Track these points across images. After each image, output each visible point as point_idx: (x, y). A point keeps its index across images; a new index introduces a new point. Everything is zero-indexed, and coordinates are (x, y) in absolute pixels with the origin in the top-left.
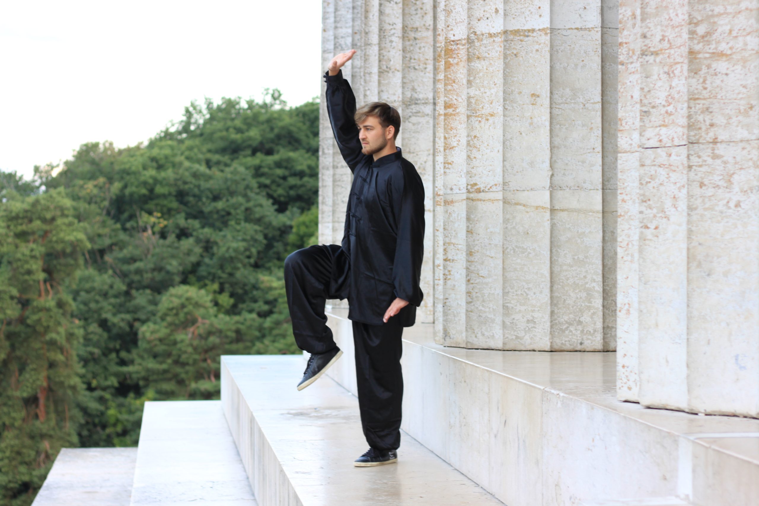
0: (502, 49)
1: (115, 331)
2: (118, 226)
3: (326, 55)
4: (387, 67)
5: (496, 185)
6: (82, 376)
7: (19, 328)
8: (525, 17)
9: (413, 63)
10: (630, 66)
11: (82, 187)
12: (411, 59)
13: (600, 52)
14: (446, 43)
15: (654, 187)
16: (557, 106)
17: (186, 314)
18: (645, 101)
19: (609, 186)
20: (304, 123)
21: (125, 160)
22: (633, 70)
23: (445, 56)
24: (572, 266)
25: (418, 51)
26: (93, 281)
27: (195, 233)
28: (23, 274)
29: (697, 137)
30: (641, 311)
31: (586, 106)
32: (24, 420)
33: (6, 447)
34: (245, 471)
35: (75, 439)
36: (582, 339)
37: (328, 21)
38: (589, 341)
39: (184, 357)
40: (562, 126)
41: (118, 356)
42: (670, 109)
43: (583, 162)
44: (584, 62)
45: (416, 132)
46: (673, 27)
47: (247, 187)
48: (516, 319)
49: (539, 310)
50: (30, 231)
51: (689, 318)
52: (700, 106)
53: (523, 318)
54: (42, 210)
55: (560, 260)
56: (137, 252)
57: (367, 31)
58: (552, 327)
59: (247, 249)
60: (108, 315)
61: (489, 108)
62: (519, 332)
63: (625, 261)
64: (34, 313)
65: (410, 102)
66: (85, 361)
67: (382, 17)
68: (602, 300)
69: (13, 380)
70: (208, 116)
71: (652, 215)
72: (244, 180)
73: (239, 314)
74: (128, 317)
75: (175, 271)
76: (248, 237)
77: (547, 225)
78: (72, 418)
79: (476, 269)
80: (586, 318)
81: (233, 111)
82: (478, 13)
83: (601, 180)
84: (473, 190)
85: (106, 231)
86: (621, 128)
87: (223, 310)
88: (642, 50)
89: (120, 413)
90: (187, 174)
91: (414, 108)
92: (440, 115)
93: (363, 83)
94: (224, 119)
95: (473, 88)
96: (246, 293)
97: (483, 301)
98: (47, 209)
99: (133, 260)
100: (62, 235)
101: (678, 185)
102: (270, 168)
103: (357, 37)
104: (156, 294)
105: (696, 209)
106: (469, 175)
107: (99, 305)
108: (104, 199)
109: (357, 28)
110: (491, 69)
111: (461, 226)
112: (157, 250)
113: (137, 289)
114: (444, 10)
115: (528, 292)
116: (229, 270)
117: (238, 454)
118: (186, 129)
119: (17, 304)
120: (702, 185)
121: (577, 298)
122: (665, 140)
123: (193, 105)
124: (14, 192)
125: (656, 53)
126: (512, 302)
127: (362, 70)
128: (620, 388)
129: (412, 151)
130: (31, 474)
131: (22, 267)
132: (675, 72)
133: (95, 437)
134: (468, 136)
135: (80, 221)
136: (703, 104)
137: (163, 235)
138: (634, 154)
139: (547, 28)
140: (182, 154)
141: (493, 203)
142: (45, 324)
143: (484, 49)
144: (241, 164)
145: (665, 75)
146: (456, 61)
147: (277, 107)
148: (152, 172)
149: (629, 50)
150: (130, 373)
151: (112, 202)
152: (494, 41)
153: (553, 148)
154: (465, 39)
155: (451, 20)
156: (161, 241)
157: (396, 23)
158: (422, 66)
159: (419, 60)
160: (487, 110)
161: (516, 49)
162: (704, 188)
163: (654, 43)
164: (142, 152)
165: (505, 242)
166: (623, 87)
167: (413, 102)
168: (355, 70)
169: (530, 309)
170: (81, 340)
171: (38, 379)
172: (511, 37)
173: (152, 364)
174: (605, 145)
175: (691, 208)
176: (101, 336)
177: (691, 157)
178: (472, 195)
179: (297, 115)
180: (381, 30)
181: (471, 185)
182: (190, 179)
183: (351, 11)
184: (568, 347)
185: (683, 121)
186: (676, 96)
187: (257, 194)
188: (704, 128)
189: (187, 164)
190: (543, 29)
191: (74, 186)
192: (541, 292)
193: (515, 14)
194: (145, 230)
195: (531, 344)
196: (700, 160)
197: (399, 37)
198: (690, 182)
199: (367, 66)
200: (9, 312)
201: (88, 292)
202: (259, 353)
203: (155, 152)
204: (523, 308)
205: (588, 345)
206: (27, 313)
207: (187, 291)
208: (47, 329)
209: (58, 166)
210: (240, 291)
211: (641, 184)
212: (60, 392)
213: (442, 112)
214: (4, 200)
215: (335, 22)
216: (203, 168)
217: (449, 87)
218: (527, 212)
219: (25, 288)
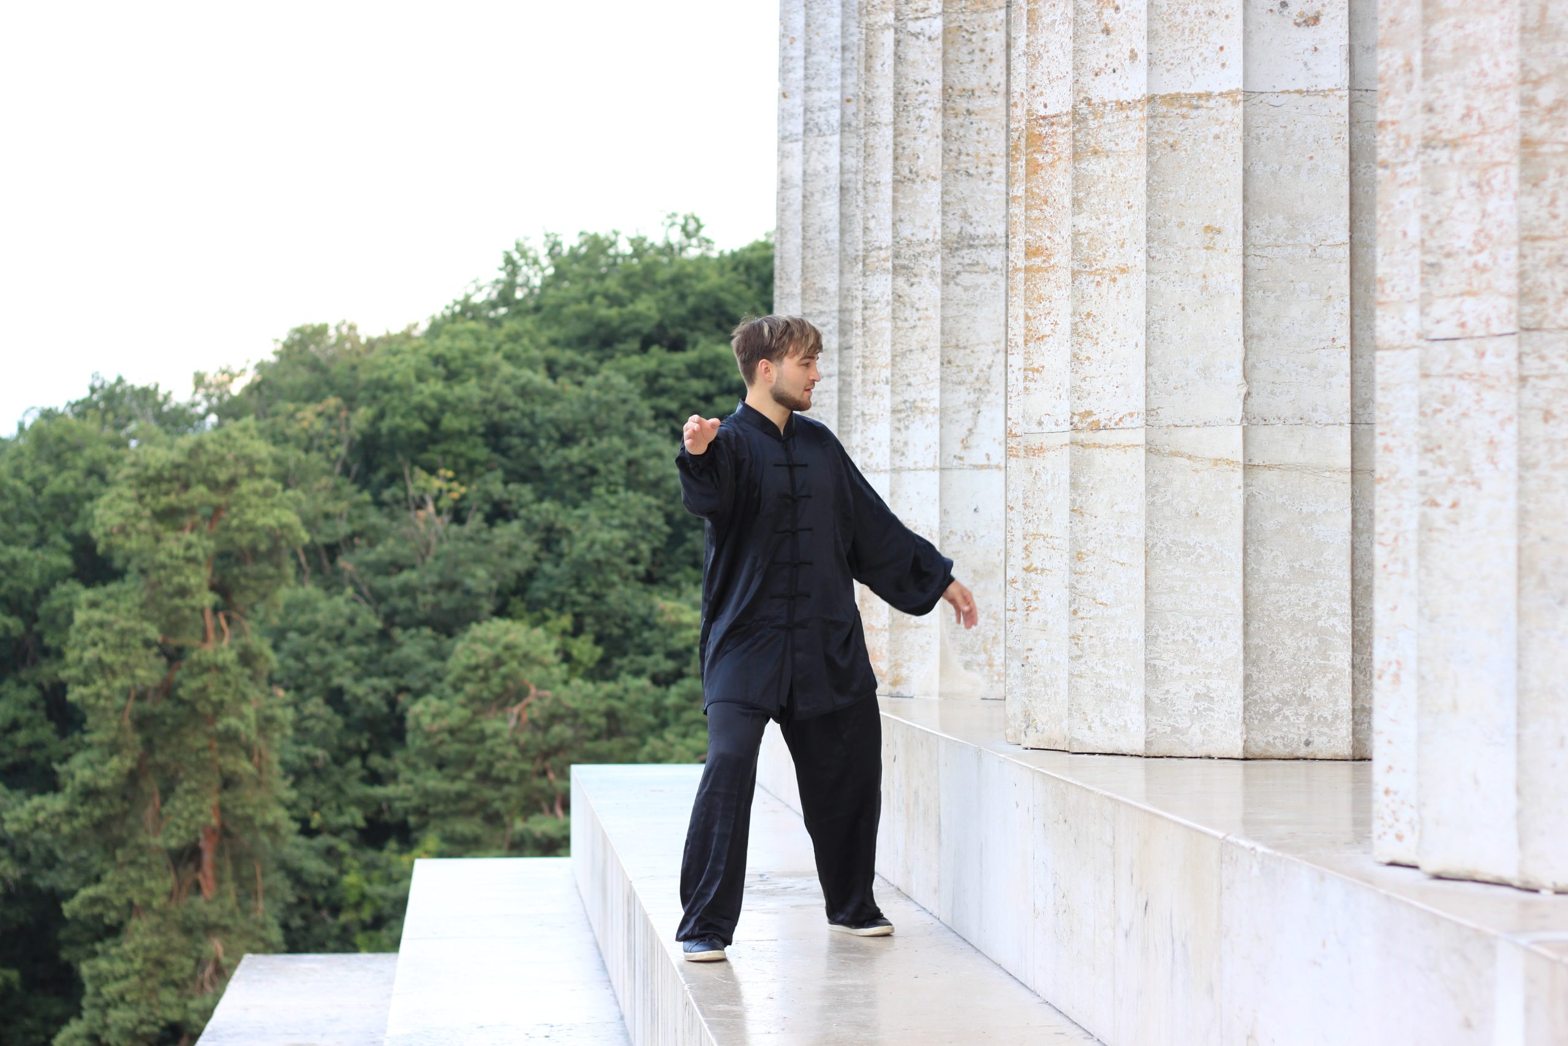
0: (1144, 134)
1: (358, 713)
2: (366, 496)
3: (788, 146)
4: (911, 172)
5: (1131, 415)
6: (290, 806)
7: (163, 706)
8: (1192, 69)
9: (964, 163)
10: (1400, 170)
11: (291, 416)
12: (960, 154)
13: (1347, 140)
14: (1029, 121)
15: (1449, 422)
16: (1258, 253)
17: (505, 677)
18: (1432, 243)
19: (1365, 418)
20: (749, 286)
21: (381, 361)
22: (1407, 178)
23: (1027, 148)
24: (1289, 583)
25: (976, 137)
26: (315, 610)
27: (523, 512)
28: (171, 596)
29: (1538, 317)
30: (1423, 678)
31: (1318, 251)
32: (170, 895)
33: (134, 951)
34: (617, 1003)
35: (276, 935)
36: (1310, 734)
37: (791, 75)
38: (1324, 739)
39: (499, 767)
40: (1268, 294)
41: (364, 766)
42: (1483, 258)
43: (1312, 368)
44: (1313, 161)
45: (970, 305)
46: (1489, 90)
47: (631, 417)
48: (1172, 691)
49: (1219, 674)
50: (184, 506)
51: (1522, 692)
52: (1543, 252)
53: (1187, 690)
54: (209, 463)
55: (1263, 570)
56: (404, 551)
57: (870, 96)
58: (1246, 708)
59: (629, 546)
60: (346, 681)
61: (1117, 257)
62: (1178, 718)
63: (1391, 574)
64: (192, 675)
65: (958, 243)
66: (297, 775)
67: (900, 68)
68: (1350, 653)
69: (149, 813)
70: (551, 271)
71: (1444, 479)
72: (624, 401)
73: (614, 678)
74: (385, 683)
75: (483, 589)
76: (633, 521)
77: (1237, 498)
78: (269, 892)
79: (1090, 588)
80: (1317, 690)
81: (603, 260)
82: (1095, 60)
83: (1348, 405)
84: (1085, 425)
85: (342, 506)
86: (1383, 299)
87: (581, 670)
88: (1425, 138)
89: (369, 881)
90: (507, 389)
91: (968, 256)
92: (1016, 270)
93: (861, 205)
94: (585, 277)
95: (1084, 215)
96: (628, 634)
97: (1106, 654)
98: (221, 461)
99: (397, 566)
100: (250, 515)
101: (1499, 416)
102: (678, 379)
103: (851, 108)
104: (443, 637)
105: (1535, 466)
106: (1077, 395)
107: (328, 659)
108: (338, 442)
109: (851, 90)
110: (1121, 176)
111: (1059, 499)
112: (446, 547)
113: (405, 627)
114: (1025, 53)
115: (1196, 636)
116: (593, 587)
117: (604, 968)
118: (505, 298)
119: (158, 655)
120: (1547, 416)
121: (1299, 649)
122: (1472, 323)
123: (519, 247)
124: (154, 427)
125: (1453, 144)
126: (1164, 656)
127: (860, 177)
128: (1379, 837)
129: (961, 345)
130: (185, 1006)
131: (169, 580)
132: (1493, 182)
133: (317, 930)
134: (1074, 314)
135: (287, 486)
136: (1551, 250)
137: (458, 516)
138: (1410, 352)
139: (1238, 89)
140: (497, 349)
141: (1125, 452)
142: (215, 698)
143: (1107, 134)
144: (618, 370)
145: (1473, 190)
146: (1049, 158)
147: (693, 252)
148: (436, 386)
149: (1399, 136)
150: (389, 800)
151: (353, 449)
152: (1127, 117)
153: (1247, 339)
154: (1067, 113)
155: (1039, 74)
156: (454, 528)
157: (930, 80)
158: (983, 169)
159: (977, 156)
160: (1112, 261)
161: (1174, 134)
162: (1552, 422)
163: (1450, 123)
164: (415, 344)
165: (1151, 534)
166: (1387, 213)
167: (966, 243)
168: (847, 177)
169: (1201, 672)
170: (289, 732)
171: (200, 812)
172: (1163, 109)
173: (434, 782)
174: (1356, 332)
175: (1525, 465)
176: (329, 722)
177: (1526, 360)
178: (1081, 436)
179: (735, 269)
180: (899, 94)
181: (1080, 414)
182: (513, 400)
183: (838, 55)
184: (1280, 750)
185: (1509, 284)
186: (1496, 233)
187: (653, 431)
188: (1552, 298)
189: (507, 369)
190: (1229, 93)
191: (276, 414)
192: (1224, 637)
193: (1172, 61)
194: (420, 505)
195: (1203, 744)
196: (1544, 365)
197: (935, 109)
198: (1522, 411)
199: (870, 168)
200: (141, 673)
201: (303, 632)
202: (655, 759)
203: (442, 345)
204: (1186, 670)
205: (1322, 746)
206: (178, 675)
207: (507, 631)
208: (219, 708)
209: (243, 371)
210: (616, 631)
211: (1423, 414)
212: (246, 838)
213: (1021, 263)
214: (133, 443)
215: (806, 77)
216: (540, 378)
217: (1036, 213)
218: (1196, 471)
219: (173, 625)
